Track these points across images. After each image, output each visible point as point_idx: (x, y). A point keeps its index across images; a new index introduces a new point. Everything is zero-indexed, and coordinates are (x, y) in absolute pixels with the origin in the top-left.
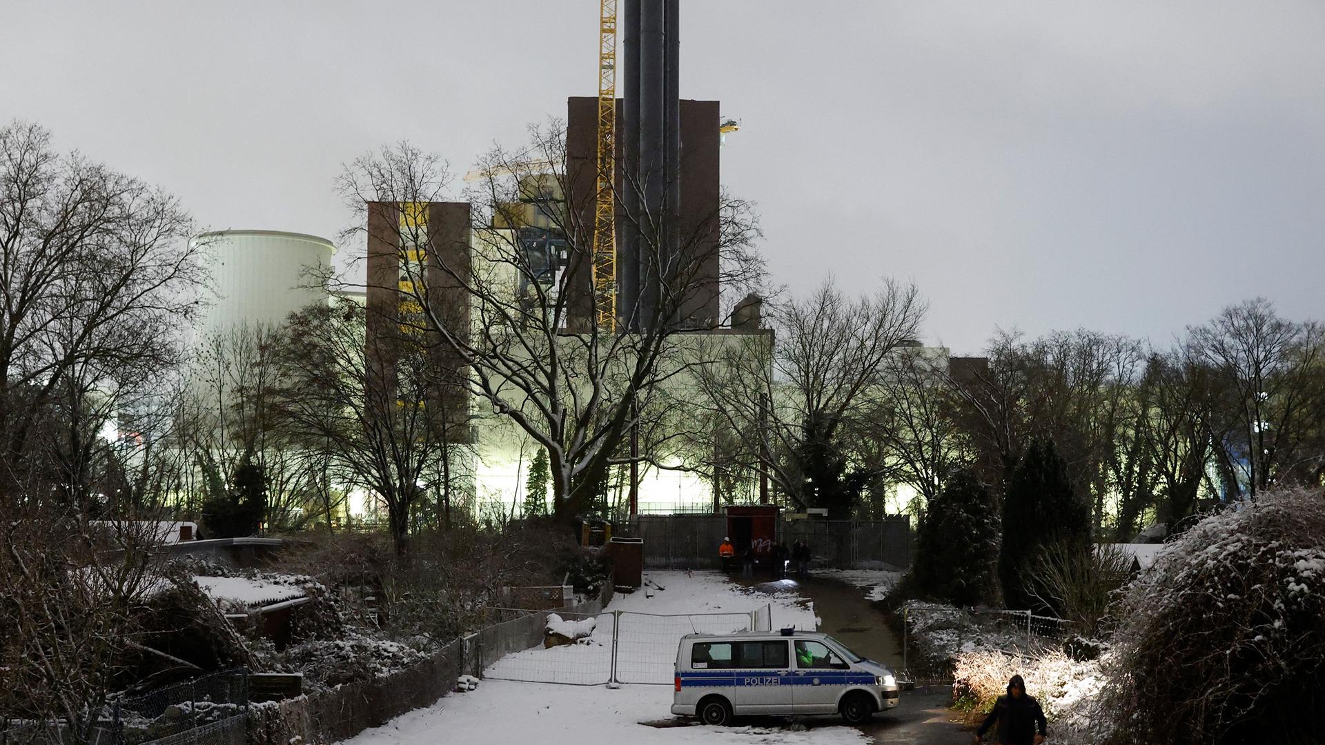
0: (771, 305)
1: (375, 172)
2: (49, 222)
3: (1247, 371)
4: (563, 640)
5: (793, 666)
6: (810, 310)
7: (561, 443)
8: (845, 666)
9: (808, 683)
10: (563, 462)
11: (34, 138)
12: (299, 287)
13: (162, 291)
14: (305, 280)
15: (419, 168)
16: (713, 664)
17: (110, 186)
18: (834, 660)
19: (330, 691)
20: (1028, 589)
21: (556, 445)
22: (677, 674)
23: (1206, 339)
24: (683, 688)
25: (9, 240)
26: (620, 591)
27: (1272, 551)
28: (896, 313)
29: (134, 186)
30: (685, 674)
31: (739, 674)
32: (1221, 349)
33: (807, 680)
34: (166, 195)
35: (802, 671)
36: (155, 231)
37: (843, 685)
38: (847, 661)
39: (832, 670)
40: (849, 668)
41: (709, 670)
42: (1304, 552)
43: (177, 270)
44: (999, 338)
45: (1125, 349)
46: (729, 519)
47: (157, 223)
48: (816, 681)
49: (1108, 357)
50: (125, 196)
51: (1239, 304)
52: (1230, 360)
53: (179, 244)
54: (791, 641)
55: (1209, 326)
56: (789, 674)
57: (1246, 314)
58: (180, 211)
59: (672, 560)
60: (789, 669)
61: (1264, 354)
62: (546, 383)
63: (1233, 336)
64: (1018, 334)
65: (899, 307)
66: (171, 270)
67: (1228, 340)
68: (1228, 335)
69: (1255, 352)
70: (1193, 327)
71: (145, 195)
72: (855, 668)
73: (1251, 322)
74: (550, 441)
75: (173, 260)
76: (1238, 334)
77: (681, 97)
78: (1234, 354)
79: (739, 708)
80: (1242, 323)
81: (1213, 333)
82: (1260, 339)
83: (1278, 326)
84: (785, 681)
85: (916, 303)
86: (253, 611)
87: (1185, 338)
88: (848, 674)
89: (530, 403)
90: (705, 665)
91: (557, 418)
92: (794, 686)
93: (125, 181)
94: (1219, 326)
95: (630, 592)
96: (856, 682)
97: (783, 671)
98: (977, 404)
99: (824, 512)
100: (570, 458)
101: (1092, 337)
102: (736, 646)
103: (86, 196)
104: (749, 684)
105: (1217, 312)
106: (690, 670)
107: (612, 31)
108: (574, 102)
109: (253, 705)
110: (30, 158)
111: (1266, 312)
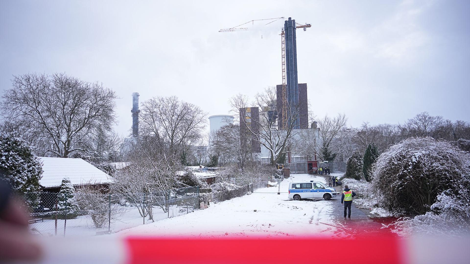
0: (314, 120)
1: (235, 99)
2: (179, 113)
3: (423, 128)
4: (271, 186)
5: (313, 188)
6: (323, 120)
7: (273, 149)
8: (324, 188)
9: (316, 192)
10: (273, 153)
11: (175, 99)
12: (222, 122)
13: (198, 124)
14: (223, 121)
15: (243, 98)
16: (296, 188)
17: (188, 105)
18: (322, 187)
19: (218, 192)
20: (369, 174)
21: (272, 150)
22: (289, 190)
23: (413, 122)
24: (290, 193)
25: (172, 117)
26: (285, 178)
27: (409, 151)
28: (341, 120)
29: (192, 105)
30: (290, 190)
31: (301, 190)
32: (416, 123)
33: (316, 191)
34: (198, 107)
35: (315, 189)
36: (197, 113)
37: (324, 192)
38: (325, 187)
39: (322, 189)
40: (325, 188)
41: (295, 189)
42: (417, 151)
43: (201, 120)
44: (364, 124)
45: (396, 127)
46: (308, 163)
47: (197, 112)
48: (318, 191)
49: (392, 129)
50: (191, 107)
51: (420, 113)
52: (419, 126)
53: (201, 115)
54: (312, 183)
55: (413, 119)
56: (312, 190)
57: (422, 116)
58: (201, 110)
59: (296, 172)
60: (312, 189)
61: (427, 124)
62: (269, 138)
63: (419, 121)
64: (368, 123)
65: (342, 119)
66: (200, 120)
67: (418, 121)
68: (418, 120)
69: (424, 124)
70: (409, 119)
71: (194, 107)
72: (326, 188)
73: (423, 117)
74: (271, 149)
75: (200, 118)
76: (420, 120)
77: (298, 83)
78: (419, 124)
79: (302, 197)
80: (421, 117)
81: (414, 120)
82: (426, 121)
83: (430, 118)
84: (311, 191)
85: (345, 118)
86: (204, 178)
87: (407, 121)
88: (325, 190)
89: (266, 142)
90: (295, 188)
91: (272, 145)
92: (313, 192)
93: (191, 105)
94: (416, 119)
95: (287, 178)
96: (327, 192)
97: (311, 189)
98: (360, 138)
99: (327, 162)
100: (275, 152)
101: (388, 125)
102: (301, 184)
103: (185, 109)
104: (304, 192)
105: (415, 116)
106: (292, 189)
107: (285, 71)
108: (278, 86)
109: (200, 194)
110: (175, 102)
111: (427, 115)
